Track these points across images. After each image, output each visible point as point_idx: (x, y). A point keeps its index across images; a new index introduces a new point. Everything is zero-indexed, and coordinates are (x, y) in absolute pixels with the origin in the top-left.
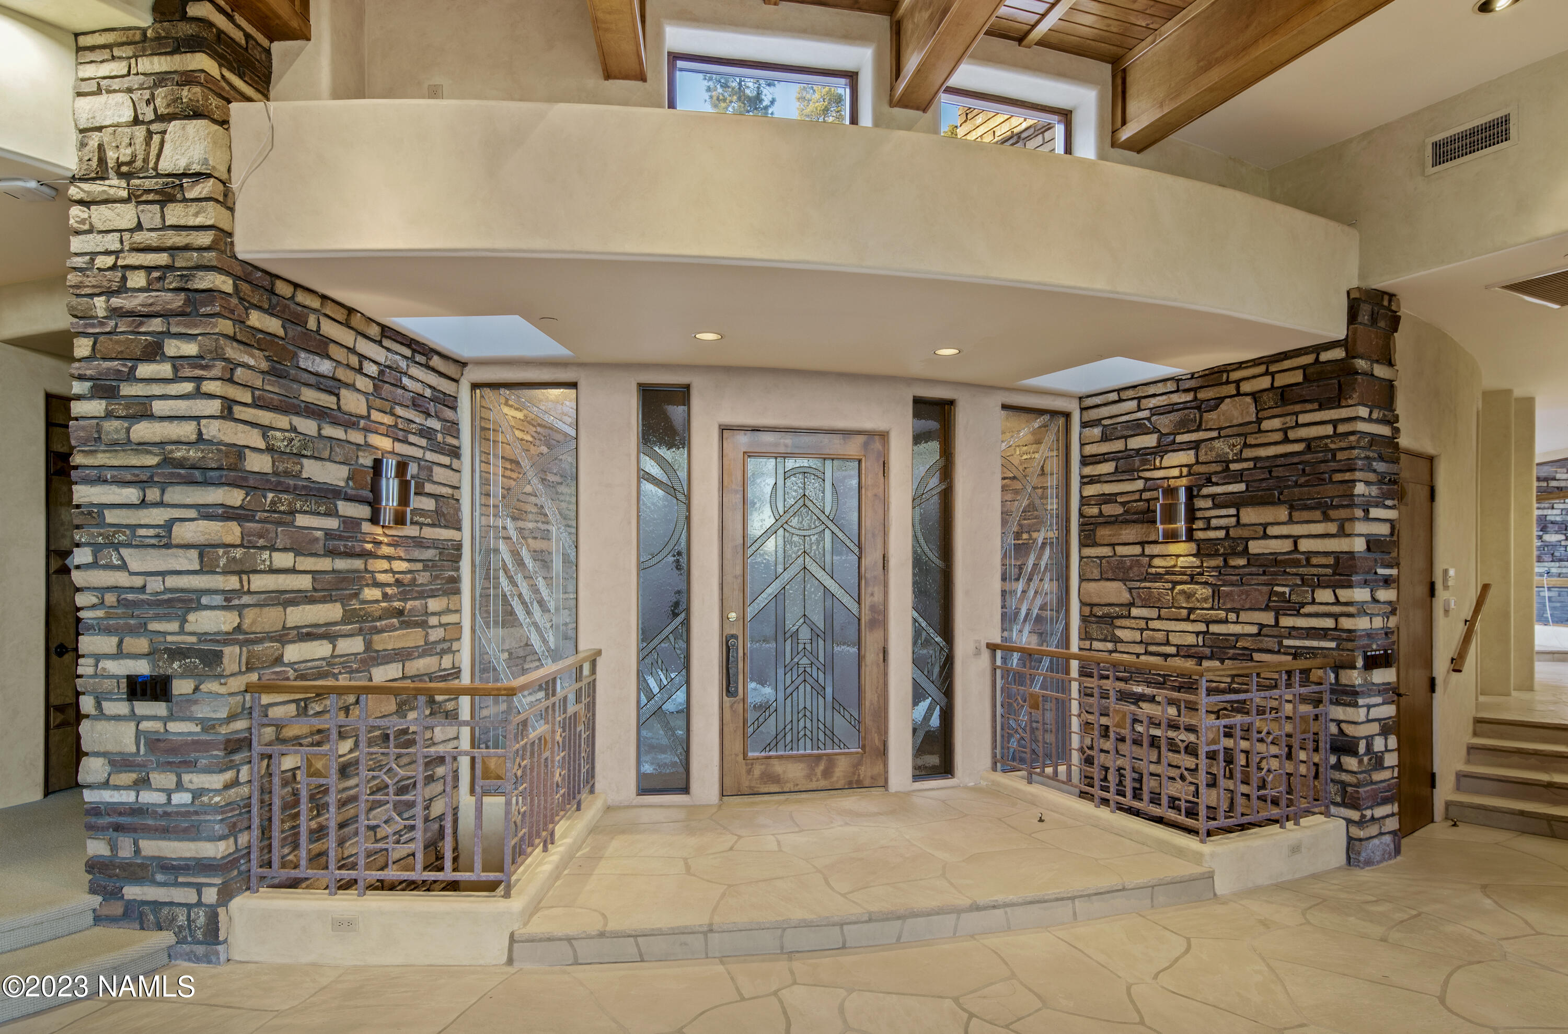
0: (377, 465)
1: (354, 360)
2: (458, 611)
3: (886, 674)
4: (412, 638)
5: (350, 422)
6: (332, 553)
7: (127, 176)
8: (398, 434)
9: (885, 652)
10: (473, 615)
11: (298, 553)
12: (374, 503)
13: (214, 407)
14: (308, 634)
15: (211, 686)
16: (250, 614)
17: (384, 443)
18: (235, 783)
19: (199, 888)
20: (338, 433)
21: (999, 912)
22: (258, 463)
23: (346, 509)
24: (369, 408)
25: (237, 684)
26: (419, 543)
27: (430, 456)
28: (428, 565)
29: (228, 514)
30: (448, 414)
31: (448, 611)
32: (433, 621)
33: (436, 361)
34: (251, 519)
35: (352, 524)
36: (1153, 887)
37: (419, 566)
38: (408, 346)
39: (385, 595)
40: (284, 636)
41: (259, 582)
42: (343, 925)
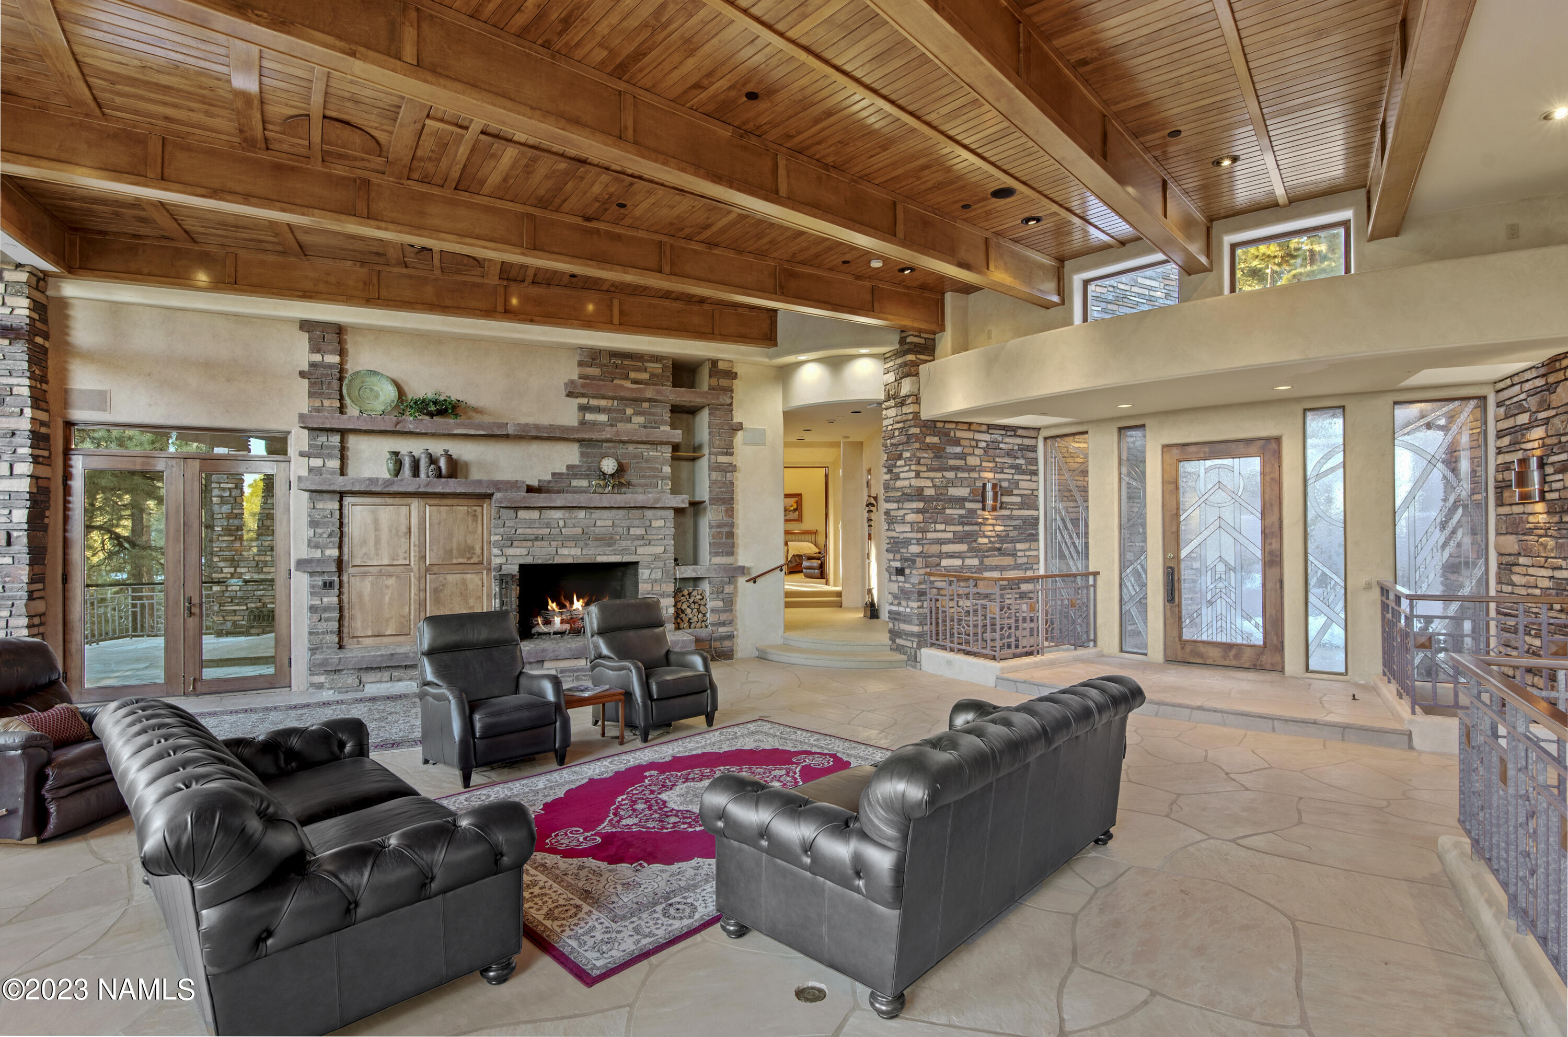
0: (984, 485)
1: (974, 443)
2: (1038, 550)
3: (1282, 597)
4: (1008, 561)
5: (972, 469)
6: (963, 524)
7: (894, 399)
8: (997, 470)
9: (1281, 582)
10: (1046, 553)
11: (946, 524)
12: (983, 501)
13: (913, 474)
14: (952, 556)
15: (914, 572)
16: (926, 547)
17: (990, 475)
18: (922, 607)
19: (913, 642)
20: (966, 475)
21: (1219, 715)
22: (930, 492)
23: (969, 505)
24: (981, 461)
25: (922, 571)
26: (1010, 517)
27: (1016, 477)
28: (1015, 528)
29: (918, 511)
30: (1031, 455)
31: (1030, 549)
32: (1020, 554)
33: (1020, 432)
34: (928, 512)
35: (973, 512)
36: (1344, 728)
37: (1012, 528)
38: (1004, 430)
39: (990, 542)
40: (941, 556)
41: (930, 535)
42: (949, 663)
